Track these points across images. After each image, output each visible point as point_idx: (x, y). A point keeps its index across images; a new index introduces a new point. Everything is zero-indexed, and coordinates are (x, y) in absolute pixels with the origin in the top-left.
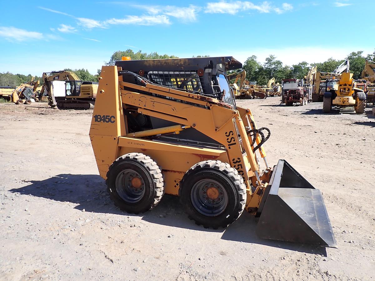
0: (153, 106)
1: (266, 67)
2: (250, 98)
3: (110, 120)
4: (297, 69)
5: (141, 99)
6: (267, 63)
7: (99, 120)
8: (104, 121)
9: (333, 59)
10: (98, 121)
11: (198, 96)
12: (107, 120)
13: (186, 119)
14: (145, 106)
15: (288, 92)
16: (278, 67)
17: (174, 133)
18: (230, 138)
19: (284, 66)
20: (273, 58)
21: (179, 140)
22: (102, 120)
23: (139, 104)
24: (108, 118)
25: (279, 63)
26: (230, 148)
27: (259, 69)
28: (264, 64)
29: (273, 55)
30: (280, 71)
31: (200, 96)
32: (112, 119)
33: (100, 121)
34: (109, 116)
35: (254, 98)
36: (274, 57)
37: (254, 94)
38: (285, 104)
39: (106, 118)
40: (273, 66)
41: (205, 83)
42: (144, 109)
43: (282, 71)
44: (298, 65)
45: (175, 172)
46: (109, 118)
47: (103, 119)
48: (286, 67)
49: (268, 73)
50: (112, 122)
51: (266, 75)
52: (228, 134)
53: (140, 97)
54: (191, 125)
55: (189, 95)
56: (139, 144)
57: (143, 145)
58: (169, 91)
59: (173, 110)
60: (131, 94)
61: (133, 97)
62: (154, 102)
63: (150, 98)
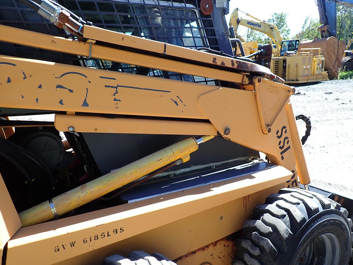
0: (115, 100)
5: (65, 81)
11: (232, 61)
13: (207, 121)
14: (85, 104)
18: (282, 139)
21: (175, 175)
23: (61, 102)
26: (282, 158)
31: (237, 62)
41: (216, 33)
42: (78, 114)
45: (194, 253)
52: (279, 134)
53: (60, 77)
54: (218, 133)
55: (215, 59)
56: (104, 235)
57: (119, 231)
58: (165, 52)
59: (176, 102)
60: (14, 65)
61: (25, 78)
62: (116, 88)
63: (101, 77)
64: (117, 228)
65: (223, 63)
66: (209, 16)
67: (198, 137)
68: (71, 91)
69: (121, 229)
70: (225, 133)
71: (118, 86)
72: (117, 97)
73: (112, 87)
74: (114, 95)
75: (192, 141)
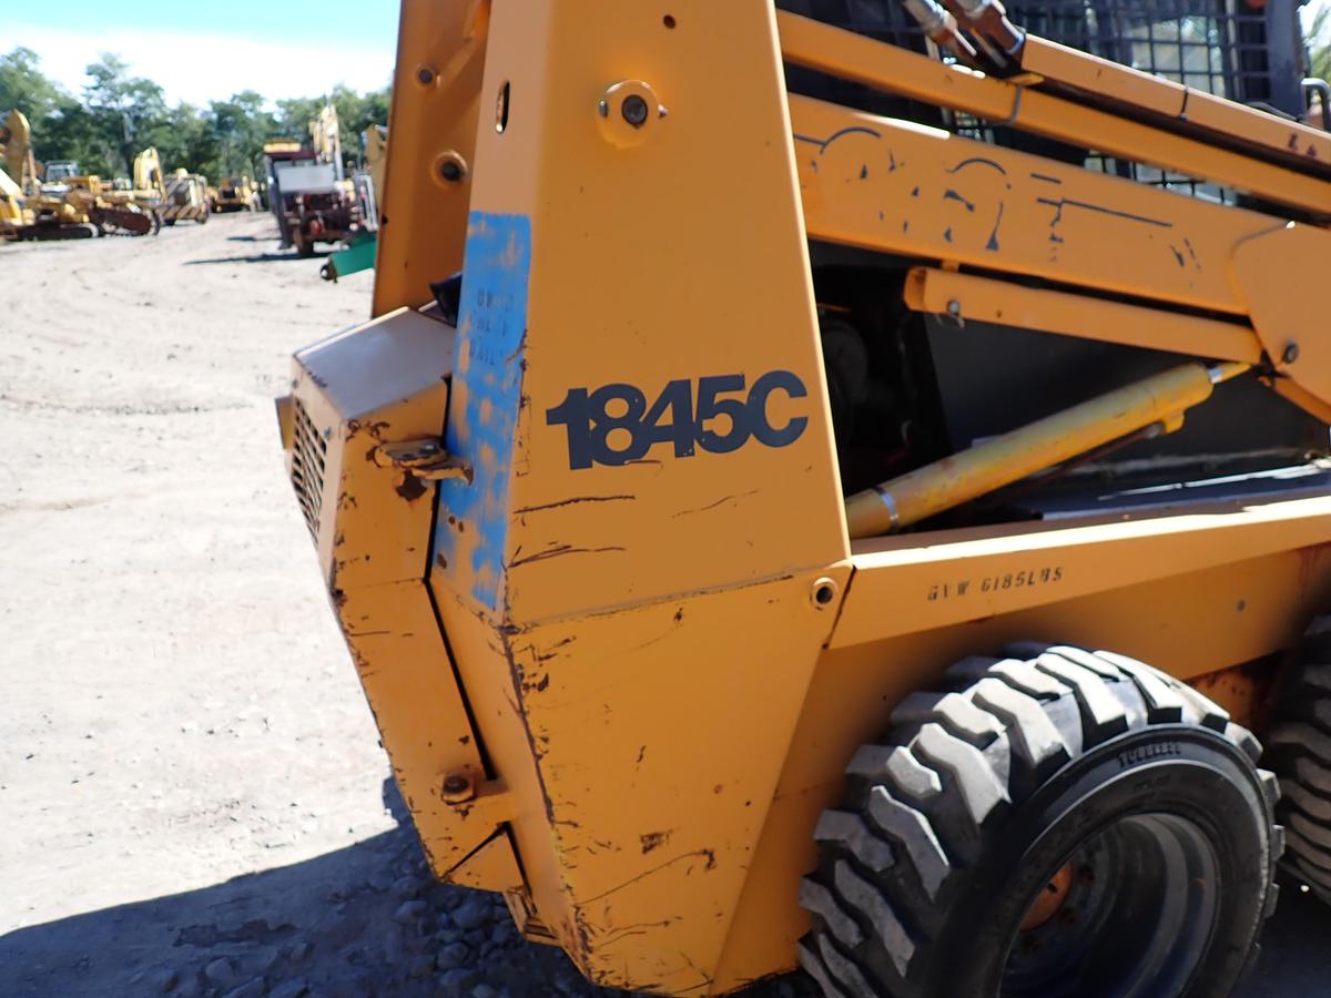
0: (1053, 238)
1: (96, 102)
2: (87, 234)
3: (750, 422)
4: (226, 118)
6: (95, 88)
7: (619, 440)
8: (685, 438)
9: (350, 86)
10: (615, 459)
12: (721, 425)
14: (993, 245)
15: (300, 200)
16: (149, 105)
17: (1152, 434)
19: (172, 104)
20: (120, 66)
22: (663, 435)
24: (729, 407)
25: (151, 90)
27: (63, 110)
28: (85, 92)
29: (114, 52)
30: (160, 124)
32: (779, 410)
33: (636, 453)
34: (736, 382)
35: (102, 234)
36: (121, 61)
37: (98, 215)
38: (294, 250)
39: (709, 410)
40: (127, 101)
41: (1271, 61)
43: (168, 124)
44: (227, 102)
46: (742, 397)
47: (666, 418)
48: (183, 111)
49: (109, 131)
50: (772, 439)
51: (102, 137)
53: (958, 168)
54: (1265, 355)
55: (1294, 138)
56: (1023, 580)
57: (1052, 575)
58: (1183, 110)
59: (1180, 257)
60: (877, 135)
61: (892, 168)
62: (1059, 205)
63: (1034, 176)
64: (1050, 566)
65: (1312, 151)
66: (1260, 11)
67: (1211, 363)
68: (970, 207)
69: (1057, 572)
70: (1285, 359)
71: (1065, 201)
72: (1058, 231)
73: (1052, 203)
74: (1053, 224)
75: (1196, 374)
